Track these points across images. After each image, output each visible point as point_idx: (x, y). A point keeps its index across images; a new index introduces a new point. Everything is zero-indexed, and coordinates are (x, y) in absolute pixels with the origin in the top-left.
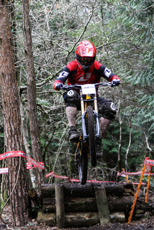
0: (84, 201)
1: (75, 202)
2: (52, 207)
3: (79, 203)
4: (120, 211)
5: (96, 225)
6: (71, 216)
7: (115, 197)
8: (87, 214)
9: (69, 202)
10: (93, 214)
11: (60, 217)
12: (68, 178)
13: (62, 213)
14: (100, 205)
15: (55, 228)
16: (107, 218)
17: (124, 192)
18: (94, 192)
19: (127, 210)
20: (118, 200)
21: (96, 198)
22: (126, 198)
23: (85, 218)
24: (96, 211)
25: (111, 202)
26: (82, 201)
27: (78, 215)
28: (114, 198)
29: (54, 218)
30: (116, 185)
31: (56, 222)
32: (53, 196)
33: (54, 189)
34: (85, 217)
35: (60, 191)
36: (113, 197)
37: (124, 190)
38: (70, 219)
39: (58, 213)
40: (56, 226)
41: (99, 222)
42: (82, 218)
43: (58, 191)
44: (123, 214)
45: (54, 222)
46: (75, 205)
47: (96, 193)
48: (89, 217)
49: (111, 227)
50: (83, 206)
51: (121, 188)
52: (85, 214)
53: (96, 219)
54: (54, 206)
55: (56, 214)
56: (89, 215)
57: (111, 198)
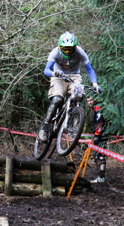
0: (31, 173)
1: (22, 173)
2: (1, 175)
3: (26, 175)
4: (61, 185)
5: (38, 196)
6: (18, 186)
7: (58, 172)
8: (32, 185)
9: (18, 173)
10: (37, 186)
11: (8, 185)
12: (9, 129)
13: (10, 182)
14: (45, 178)
15: (2, 195)
16: (49, 191)
17: (67, 169)
18: (40, 167)
19: (67, 186)
20: (61, 176)
21: (42, 172)
22: (68, 175)
23: (30, 189)
24: (41, 183)
25: (54, 177)
26: (29, 173)
27: (24, 185)
28: (57, 174)
29: (2, 185)
30: (61, 163)
31: (3, 189)
32: (4, 166)
33: (6, 160)
34: (30, 187)
35: (10, 162)
36: (56, 172)
37: (67, 167)
38: (16, 188)
39: (6, 182)
40: (4, 193)
41: (42, 193)
42: (27, 188)
43: (8, 162)
44: (64, 189)
45: (2, 189)
46: (22, 176)
47: (42, 168)
48: (33, 188)
49: (52, 200)
50: (29, 179)
51: (64, 165)
52: (31, 185)
53: (40, 190)
54: (4, 175)
55: (5, 183)
56: (33, 186)
57: (55, 173)
